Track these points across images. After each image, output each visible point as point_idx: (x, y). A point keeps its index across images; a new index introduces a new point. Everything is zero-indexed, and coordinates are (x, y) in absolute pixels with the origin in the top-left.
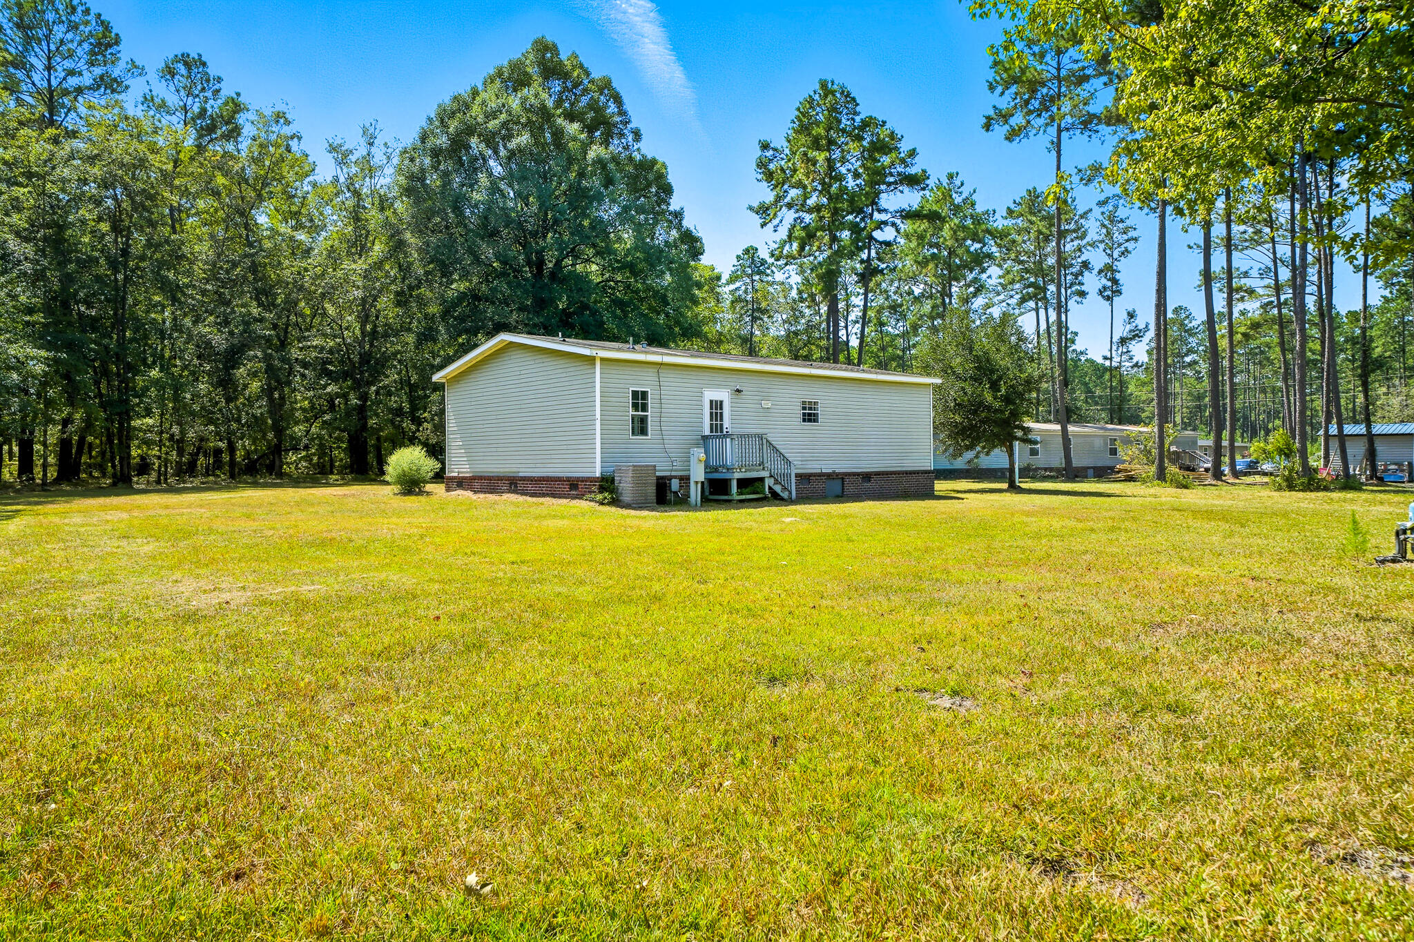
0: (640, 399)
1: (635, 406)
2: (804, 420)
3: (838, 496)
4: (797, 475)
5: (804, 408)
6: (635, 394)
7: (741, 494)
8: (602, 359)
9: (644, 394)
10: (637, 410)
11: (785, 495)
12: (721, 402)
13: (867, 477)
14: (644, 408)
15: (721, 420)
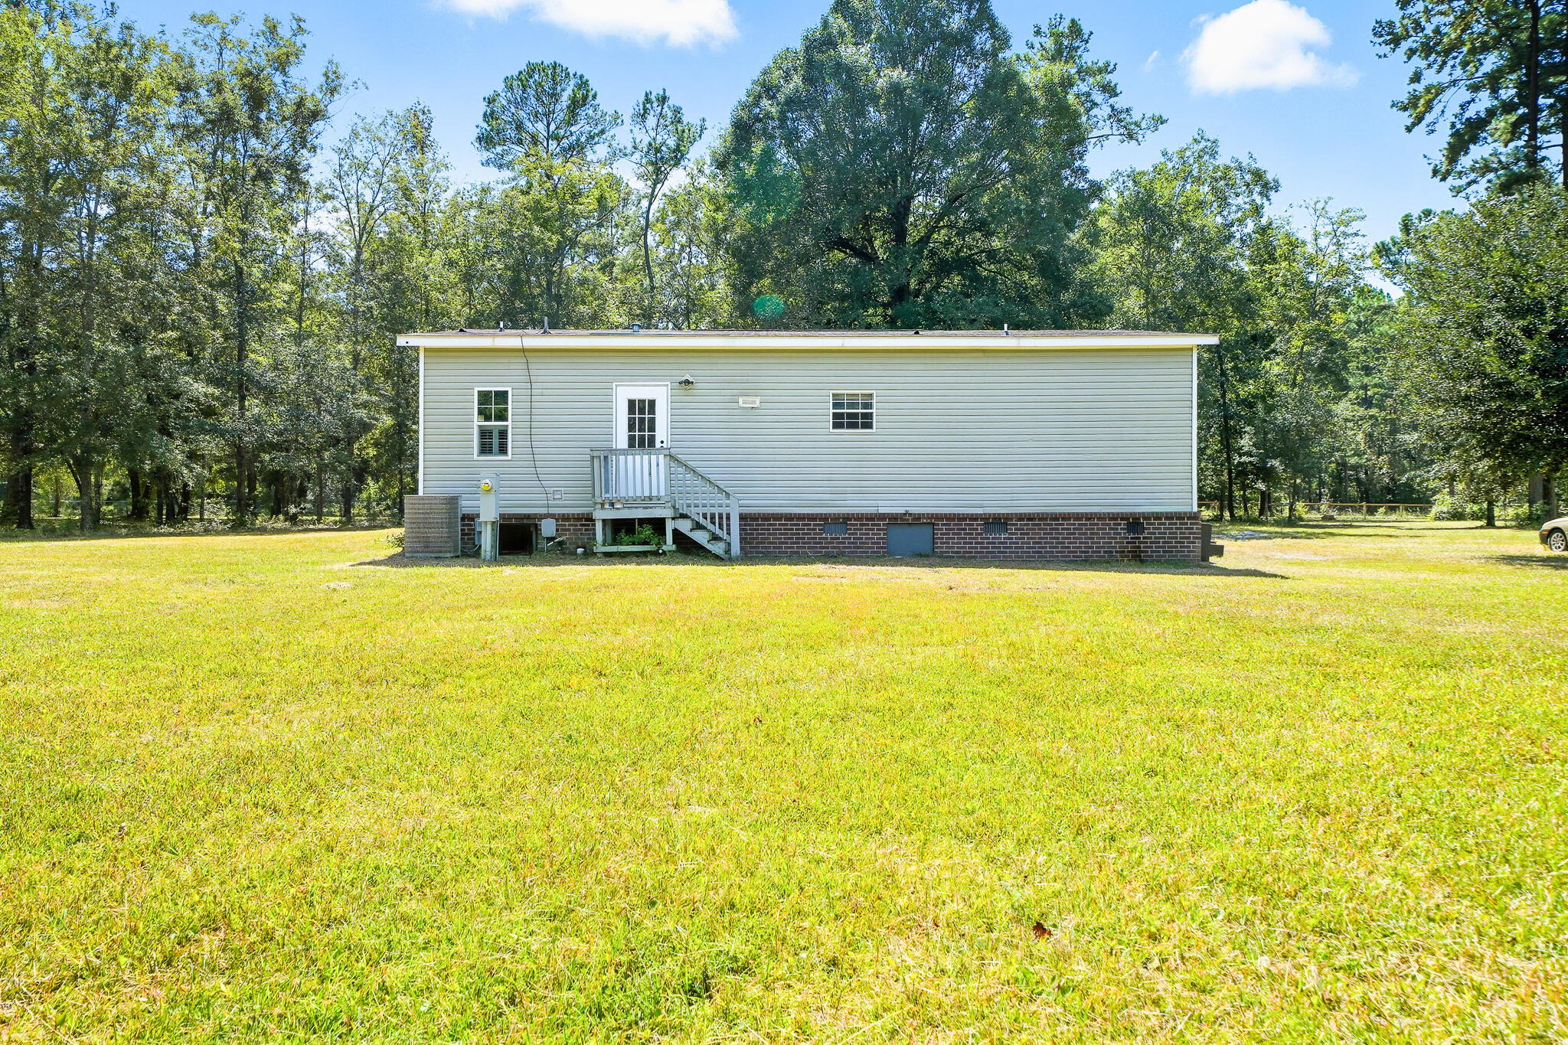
0: (493, 404)
1: (484, 414)
2: (836, 426)
3: (920, 555)
4: (743, 518)
5: (836, 405)
6: (484, 397)
7: (615, 542)
8: (426, 350)
9: (502, 396)
10: (488, 418)
11: (718, 548)
12: (652, 403)
13: (997, 522)
14: (502, 416)
15: (652, 428)
